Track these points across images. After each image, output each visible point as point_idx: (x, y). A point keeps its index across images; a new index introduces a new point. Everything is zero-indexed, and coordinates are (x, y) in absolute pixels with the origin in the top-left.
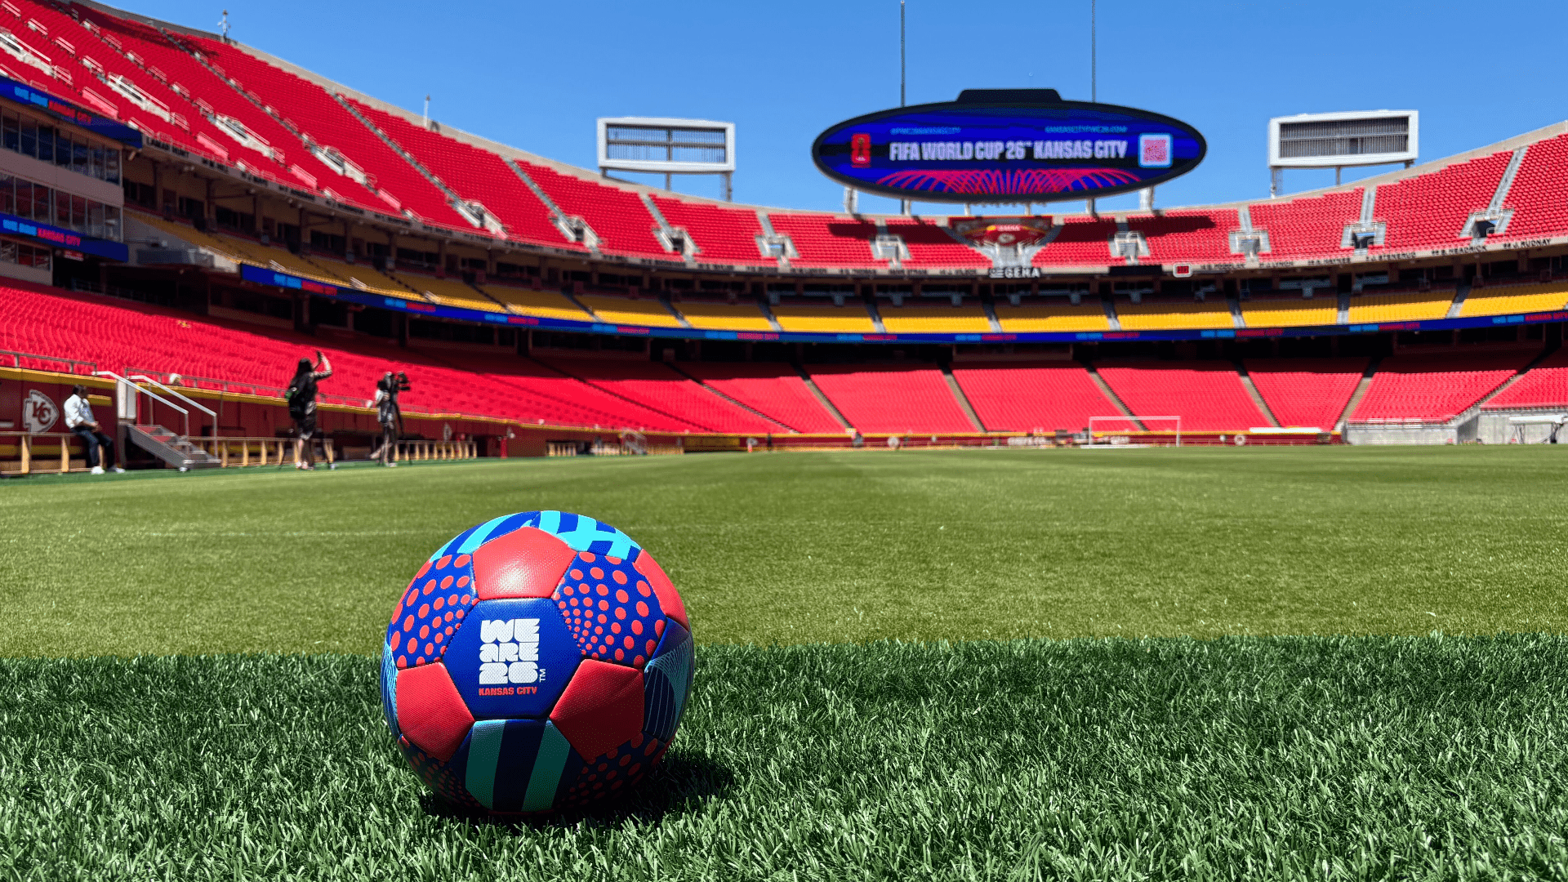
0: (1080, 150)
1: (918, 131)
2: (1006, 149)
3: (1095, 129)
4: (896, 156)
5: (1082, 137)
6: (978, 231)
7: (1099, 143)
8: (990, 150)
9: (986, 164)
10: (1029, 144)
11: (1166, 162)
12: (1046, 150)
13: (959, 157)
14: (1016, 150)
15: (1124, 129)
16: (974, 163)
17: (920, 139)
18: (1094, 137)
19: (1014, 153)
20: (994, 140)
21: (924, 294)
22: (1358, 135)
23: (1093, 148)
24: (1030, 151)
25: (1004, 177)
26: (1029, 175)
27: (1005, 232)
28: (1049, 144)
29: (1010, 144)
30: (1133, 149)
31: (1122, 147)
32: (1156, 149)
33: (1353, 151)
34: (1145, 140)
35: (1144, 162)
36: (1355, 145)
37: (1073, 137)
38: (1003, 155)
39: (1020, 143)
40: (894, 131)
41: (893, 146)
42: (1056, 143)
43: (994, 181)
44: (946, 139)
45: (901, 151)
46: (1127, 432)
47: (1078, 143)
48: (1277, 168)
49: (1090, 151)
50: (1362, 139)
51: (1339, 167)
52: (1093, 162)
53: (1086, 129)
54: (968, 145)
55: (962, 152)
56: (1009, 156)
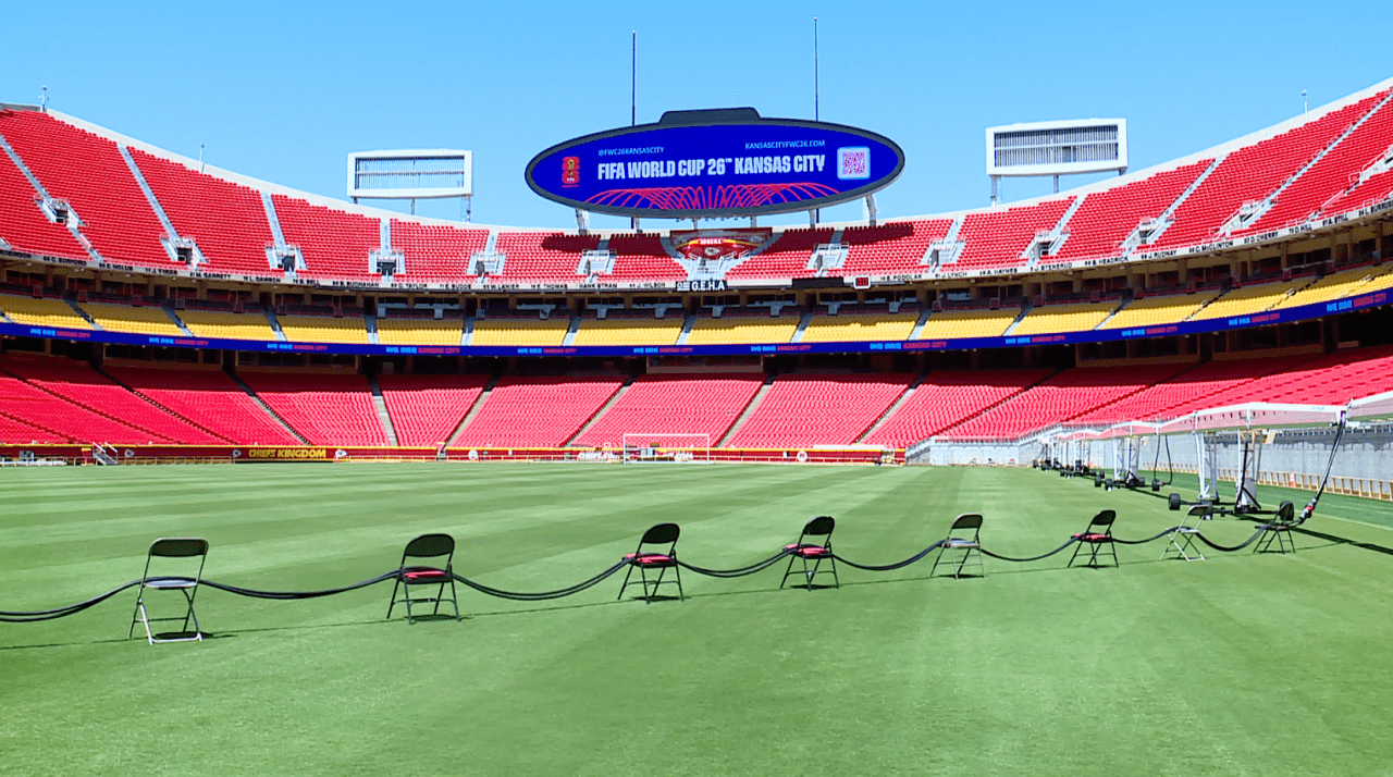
0: (780, 165)
1: (623, 152)
2: (707, 167)
3: (793, 144)
4: (604, 175)
5: (781, 152)
6: (681, 244)
7: (797, 158)
8: (693, 167)
9: (688, 180)
10: (730, 160)
11: (866, 174)
12: (745, 166)
13: (663, 175)
14: (718, 166)
15: (822, 143)
16: (677, 180)
17: (626, 159)
18: (792, 153)
19: (715, 169)
20: (696, 158)
21: (635, 306)
22: (1071, 144)
23: (792, 162)
24: (730, 167)
25: (706, 194)
26: (730, 190)
27: (710, 246)
28: (748, 160)
29: (711, 161)
30: (831, 163)
31: (821, 161)
32: (854, 163)
33: (1066, 160)
34: (843, 153)
35: (842, 174)
36: (1069, 152)
37: (772, 153)
38: (704, 171)
39: (722, 160)
40: (601, 153)
41: (600, 166)
42: (756, 159)
43: (696, 196)
44: (649, 158)
45: (608, 171)
46: (692, 448)
47: (777, 159)
48: (996, 177)
49: (789, 165)
50: (1075, 148)
51: (1057, 176)
52: (792, 176)
53: (786, 144)
54: (671, 163)
55: (665, 171)
56: (710, 172)
